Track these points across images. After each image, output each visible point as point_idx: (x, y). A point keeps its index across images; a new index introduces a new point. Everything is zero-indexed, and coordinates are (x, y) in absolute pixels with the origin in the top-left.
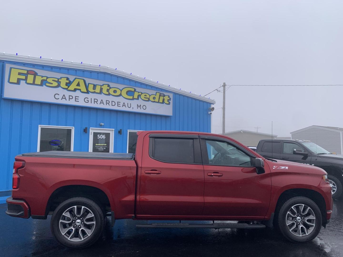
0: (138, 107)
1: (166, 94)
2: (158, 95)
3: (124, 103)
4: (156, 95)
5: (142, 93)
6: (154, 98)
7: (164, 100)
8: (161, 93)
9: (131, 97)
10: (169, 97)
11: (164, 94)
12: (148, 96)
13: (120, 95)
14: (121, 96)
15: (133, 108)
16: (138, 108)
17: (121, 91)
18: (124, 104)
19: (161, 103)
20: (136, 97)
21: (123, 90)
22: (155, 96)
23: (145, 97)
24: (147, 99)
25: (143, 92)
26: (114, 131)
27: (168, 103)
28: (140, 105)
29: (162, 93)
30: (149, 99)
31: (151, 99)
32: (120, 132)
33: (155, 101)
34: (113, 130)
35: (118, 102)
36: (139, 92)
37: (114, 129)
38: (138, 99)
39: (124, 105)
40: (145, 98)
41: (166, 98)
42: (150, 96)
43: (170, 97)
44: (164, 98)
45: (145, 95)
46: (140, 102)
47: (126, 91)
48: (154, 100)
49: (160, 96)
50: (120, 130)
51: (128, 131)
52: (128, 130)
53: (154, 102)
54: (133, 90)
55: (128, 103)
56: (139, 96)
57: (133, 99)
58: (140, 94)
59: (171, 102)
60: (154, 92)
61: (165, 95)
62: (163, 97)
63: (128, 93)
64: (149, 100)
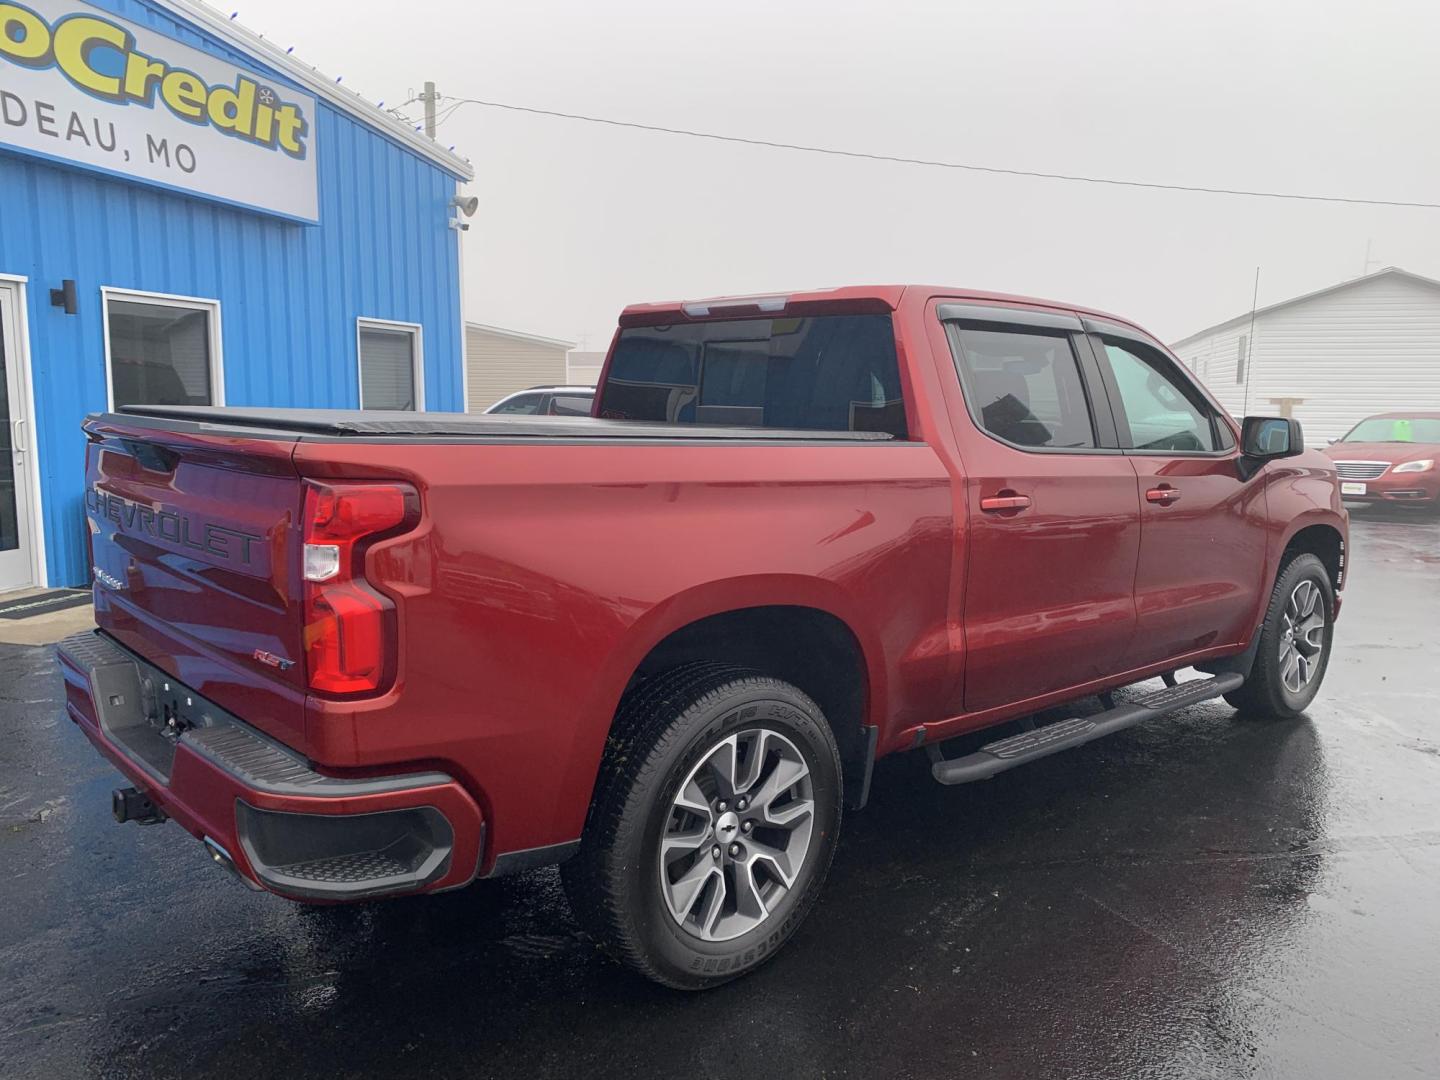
0: (154, 153)
1: (285, 94)
2: (247, 90)
3: (74, 116)
4: (236, 92)
5: (168, 70)
6: (230, 110)
7: (275, 124)
8: (264, 87)
9: (111, 86)
10: (298, 114)
11: (273, 93)
12: (198, 95)
13: (47, 61)
14: (55, 69)
15: (127, 153)
16: (152, 161)
17: (52, 32)
18: (75, 123)
19: (262, 143)
20: (137, 86)
21: (61, 28)
22: (232, 97)
23: (185, 94)
24: (196, 112)
25: (172, 65)
26: (23, 289)
27: (295, 147)
28: (164, 143)
29: (266, 89)
30: (204, 108)
31: (216, 112)
32: (62, 298)
33: (234, 127)
34: (17, 283)
35: (39, 105)
36: (151, 61)
37: (24, 279)
38: (147, 101)
39: (75, 130)
40: (183, 99)
41: (287, 118)
42: (209, 91)
43: (304, 116)
44: (278, 115)
45: (186, 86)
46: (159, 122)
47: (82, 40)
48: (227, 123)
49: (257, 102)
50: (61, 288)
51: (104, 294)
52: (104, 289)
53: (230, 131)
54: (118, 39)
55: (96, 121)
56: (153, 82)
57: (122, 98)
58: (158, 70)
59: (310, 141)
60: (226, 73)
61: (283, 99)
62: (270, 110)
63: (92, 50)
64: (204, 119)
